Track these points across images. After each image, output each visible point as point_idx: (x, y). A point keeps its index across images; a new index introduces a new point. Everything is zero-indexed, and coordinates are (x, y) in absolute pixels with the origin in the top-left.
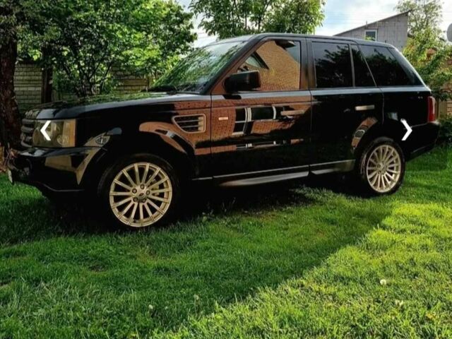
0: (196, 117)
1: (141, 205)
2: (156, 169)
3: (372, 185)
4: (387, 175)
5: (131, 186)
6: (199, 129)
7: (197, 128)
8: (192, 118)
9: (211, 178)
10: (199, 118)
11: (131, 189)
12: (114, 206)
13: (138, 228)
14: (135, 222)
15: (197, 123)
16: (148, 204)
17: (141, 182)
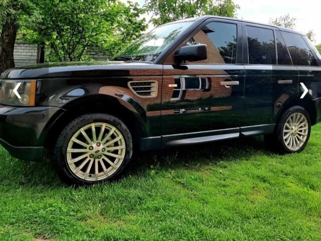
0: (149, 83)
1: (97, 161)
2: (111, 129)
3: (286, 144)
4: (297, 137)
5: (88, 144)
6: (151, 94)
7: (149, 93)
8: (145, 84)
9: (160, 137)
10: (152, 84)
11: (88, 146)
12: (71, 161)
13: (93, 183)
14: (90, 176)
15: (149, 88)
16: (104, 160)
17: (97, 140)
